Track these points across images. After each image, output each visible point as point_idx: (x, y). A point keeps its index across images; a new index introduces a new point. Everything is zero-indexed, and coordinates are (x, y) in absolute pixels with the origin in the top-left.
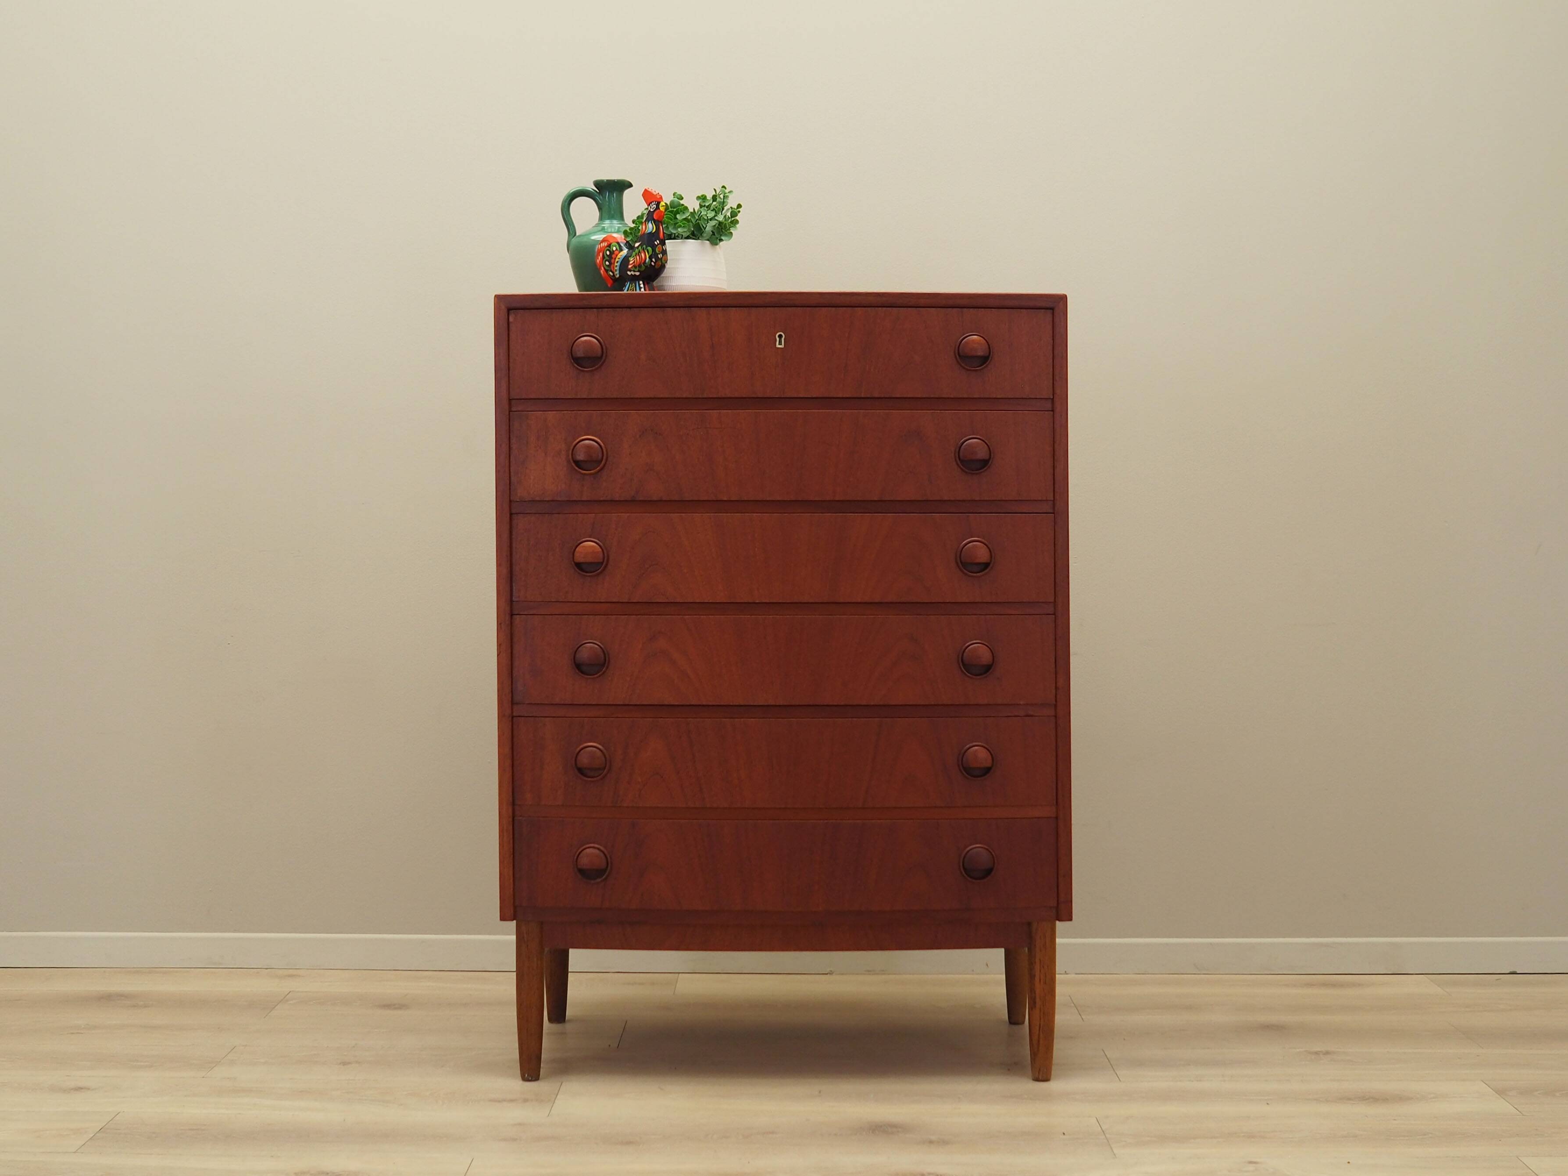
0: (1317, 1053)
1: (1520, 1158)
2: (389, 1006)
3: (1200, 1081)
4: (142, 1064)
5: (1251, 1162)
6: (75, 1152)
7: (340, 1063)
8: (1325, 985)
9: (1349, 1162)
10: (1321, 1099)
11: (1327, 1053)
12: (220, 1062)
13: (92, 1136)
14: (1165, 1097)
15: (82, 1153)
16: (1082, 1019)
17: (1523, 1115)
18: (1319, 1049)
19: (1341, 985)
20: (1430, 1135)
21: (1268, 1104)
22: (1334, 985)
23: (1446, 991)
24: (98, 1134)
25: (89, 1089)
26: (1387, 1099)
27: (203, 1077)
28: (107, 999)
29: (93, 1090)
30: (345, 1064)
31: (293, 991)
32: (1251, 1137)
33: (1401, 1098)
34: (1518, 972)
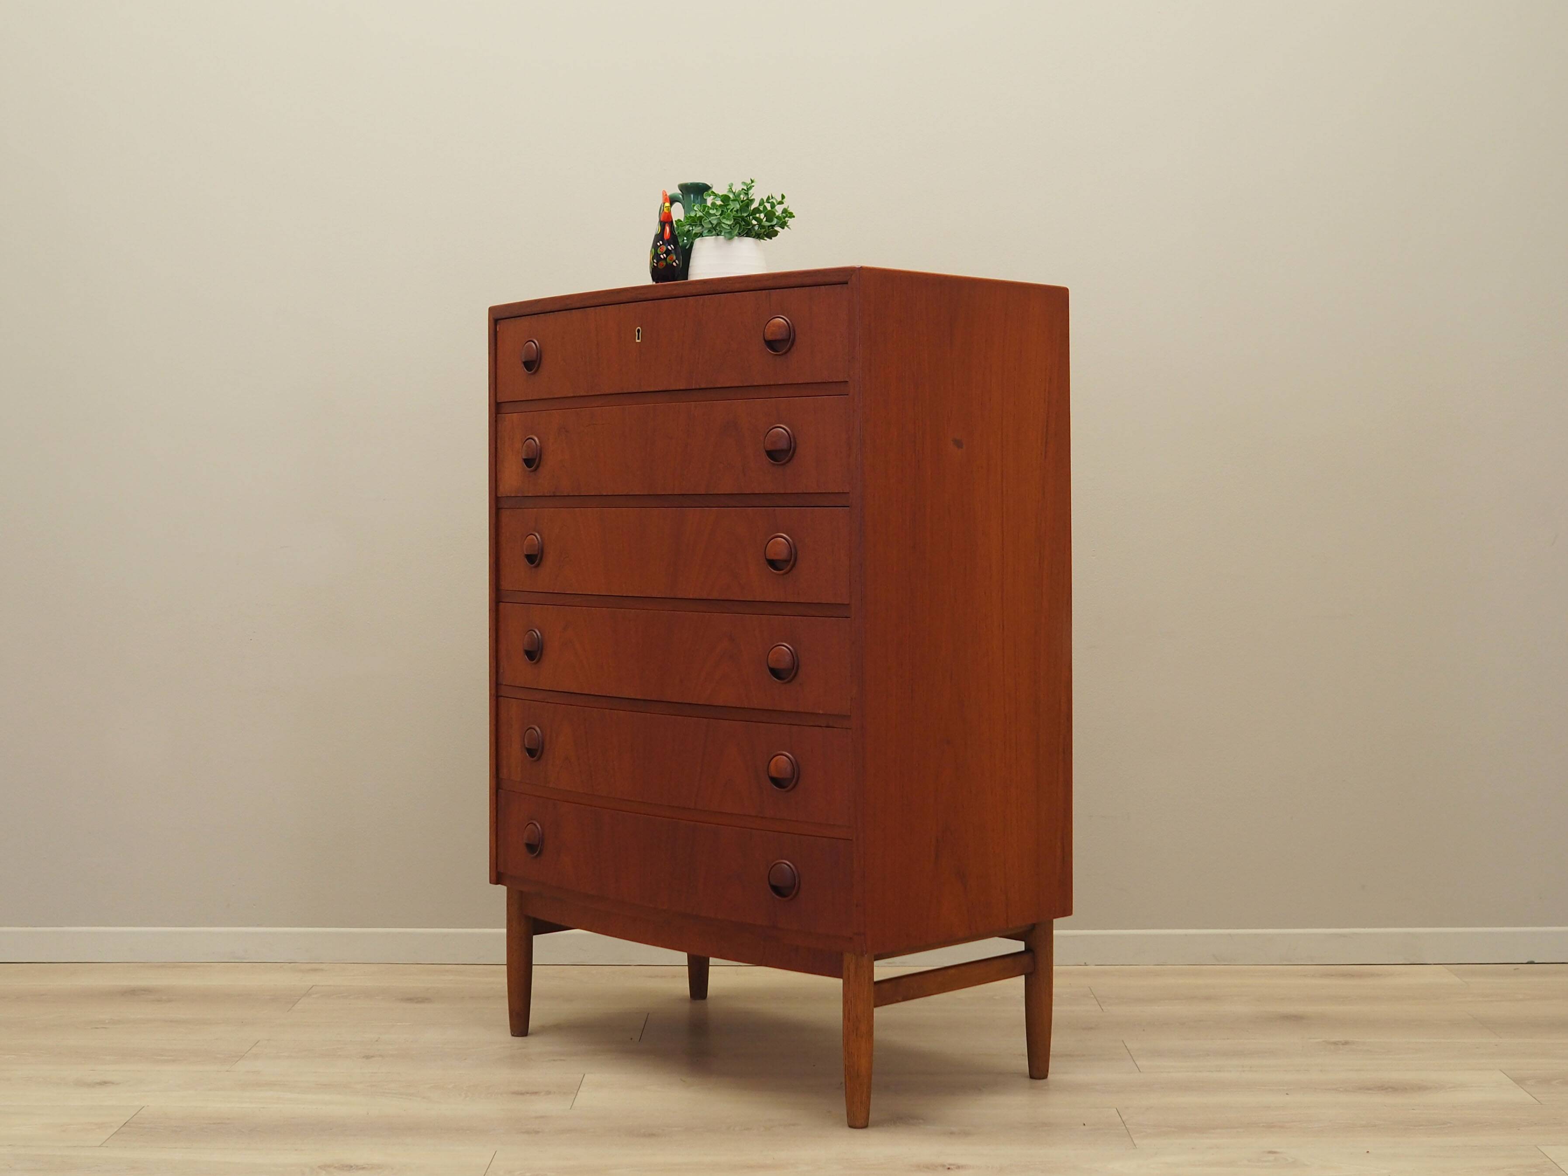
0: (1335, 1043)
1: (1539, 1147)
2: (410, 1000)
3: (1220, 1071)
4: (166, 1058)
5: (1270, 1152)
6: (100, 1146)
7: (364, 1057)
8: (1345, 975)
9: (1368, 1152)
10: (1341, 1089)
11: (1346, 1043)
12: (244, 1056)
13: (116, 1130)
14: (1185, 1087)
15: (107, 1147)
16: (1102, 1010)
17: (1541, 1104)
18: (1337, 1040)
19: (1360, 976)
20: (1449, 1125)
21: (1287, 1094)
22: (1351, 975)
23: (1464, 981)
24: (122, 1129)
25: (113, 1083)
26: (1406, 1089)
27: (227, 1071)
28: (132, 994)
29: (117, 1084)
30: (367, 1057)
31: (316, 985)
32: (1270, 1127)
33: (1421, 1088)
34: (1536, 962)
